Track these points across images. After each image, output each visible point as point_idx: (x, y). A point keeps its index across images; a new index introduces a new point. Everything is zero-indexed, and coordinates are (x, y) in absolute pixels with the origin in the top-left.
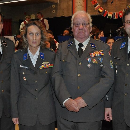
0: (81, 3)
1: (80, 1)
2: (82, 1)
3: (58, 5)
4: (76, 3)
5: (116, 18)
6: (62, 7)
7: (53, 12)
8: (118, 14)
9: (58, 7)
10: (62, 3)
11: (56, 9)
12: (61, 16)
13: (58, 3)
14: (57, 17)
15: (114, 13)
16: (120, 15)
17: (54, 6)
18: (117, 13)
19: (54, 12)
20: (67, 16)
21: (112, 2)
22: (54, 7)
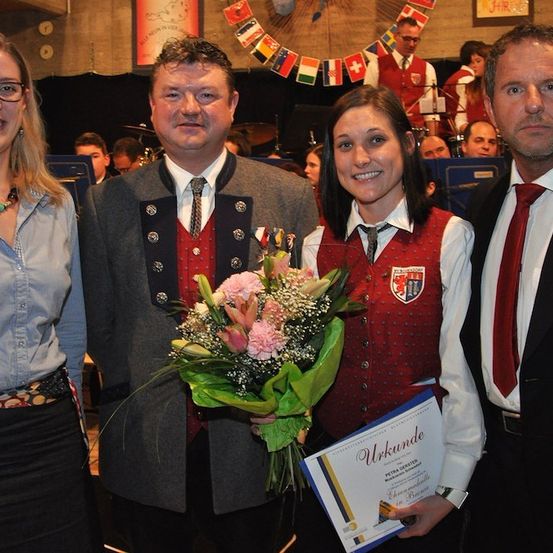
0: (176, 17)
1: (169, 9)
2: (181, 10)
3: (68, 22)
4: (154, 17)
5: (333, 82)
6: (86, 32)
7: (42, 52)
8: (344, 66)
9: (69, 31)
10: (85, 15)
11: (57, 40)
12: (81, 71)
13: (69, 16)
14: (65, 75)
15: (327, 63)
16: (352, 68)
17: (46, 28)
18: (337, 63)
19: (47, 52)
20: (108, 73)
21: (317, 16)
22: (50, 30)
